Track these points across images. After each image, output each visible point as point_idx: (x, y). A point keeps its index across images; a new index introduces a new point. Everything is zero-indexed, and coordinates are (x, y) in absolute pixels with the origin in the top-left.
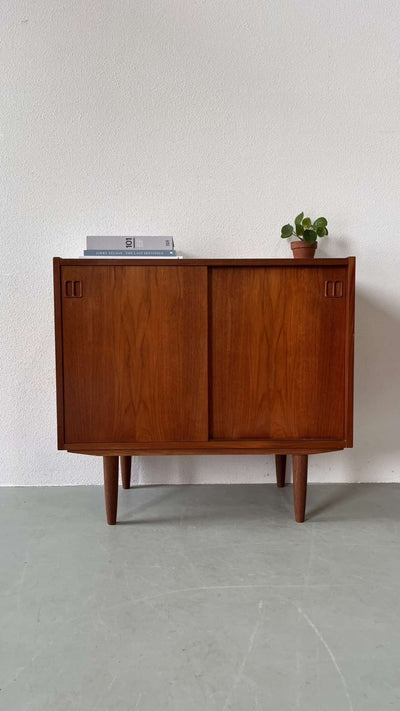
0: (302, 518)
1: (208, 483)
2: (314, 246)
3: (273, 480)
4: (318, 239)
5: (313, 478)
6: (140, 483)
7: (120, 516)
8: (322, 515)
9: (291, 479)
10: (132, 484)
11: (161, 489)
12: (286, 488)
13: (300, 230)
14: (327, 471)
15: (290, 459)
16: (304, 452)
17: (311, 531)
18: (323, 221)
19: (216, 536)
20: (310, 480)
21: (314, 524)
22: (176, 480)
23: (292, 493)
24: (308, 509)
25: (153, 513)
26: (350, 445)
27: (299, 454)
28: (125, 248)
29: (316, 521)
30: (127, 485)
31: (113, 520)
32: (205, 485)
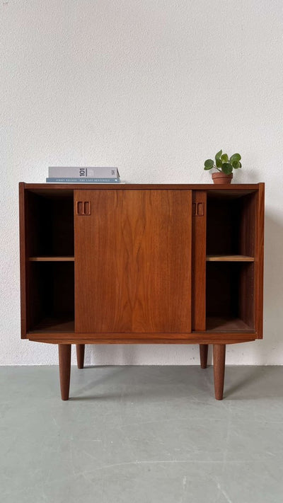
0: (221, 396)
1: (146, 364)
2: (230, 176)
3: (197, 362)
4: (234, 171)
5: (230, 361)
6: (92, 364)
7: (72, 393)
8: (238, 394)
9: (212, 361)
10: (85, 365)
11: (107, 370)
12: (207, 369)
13: (219, 163)
14: (240, 356)
15: (211, 348)
16: (222, 342)
17: (228, 408)
18: (238, 157)
19: (149, 411)
20: (227, 363)
21: (230, 401)
22: (120, 361)
23: (212, 373)
24: (226, 388)
25: (99, 390)
26: (261, 337)
27: (218, 344)
28: (80, 177)
29: (232, 399)
30: (81, 365)
31: (66, 396)
32: (143, 366)
